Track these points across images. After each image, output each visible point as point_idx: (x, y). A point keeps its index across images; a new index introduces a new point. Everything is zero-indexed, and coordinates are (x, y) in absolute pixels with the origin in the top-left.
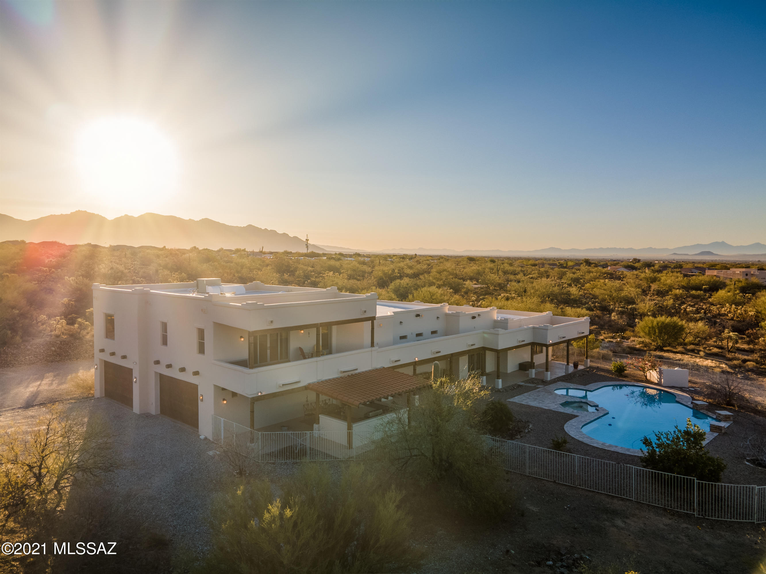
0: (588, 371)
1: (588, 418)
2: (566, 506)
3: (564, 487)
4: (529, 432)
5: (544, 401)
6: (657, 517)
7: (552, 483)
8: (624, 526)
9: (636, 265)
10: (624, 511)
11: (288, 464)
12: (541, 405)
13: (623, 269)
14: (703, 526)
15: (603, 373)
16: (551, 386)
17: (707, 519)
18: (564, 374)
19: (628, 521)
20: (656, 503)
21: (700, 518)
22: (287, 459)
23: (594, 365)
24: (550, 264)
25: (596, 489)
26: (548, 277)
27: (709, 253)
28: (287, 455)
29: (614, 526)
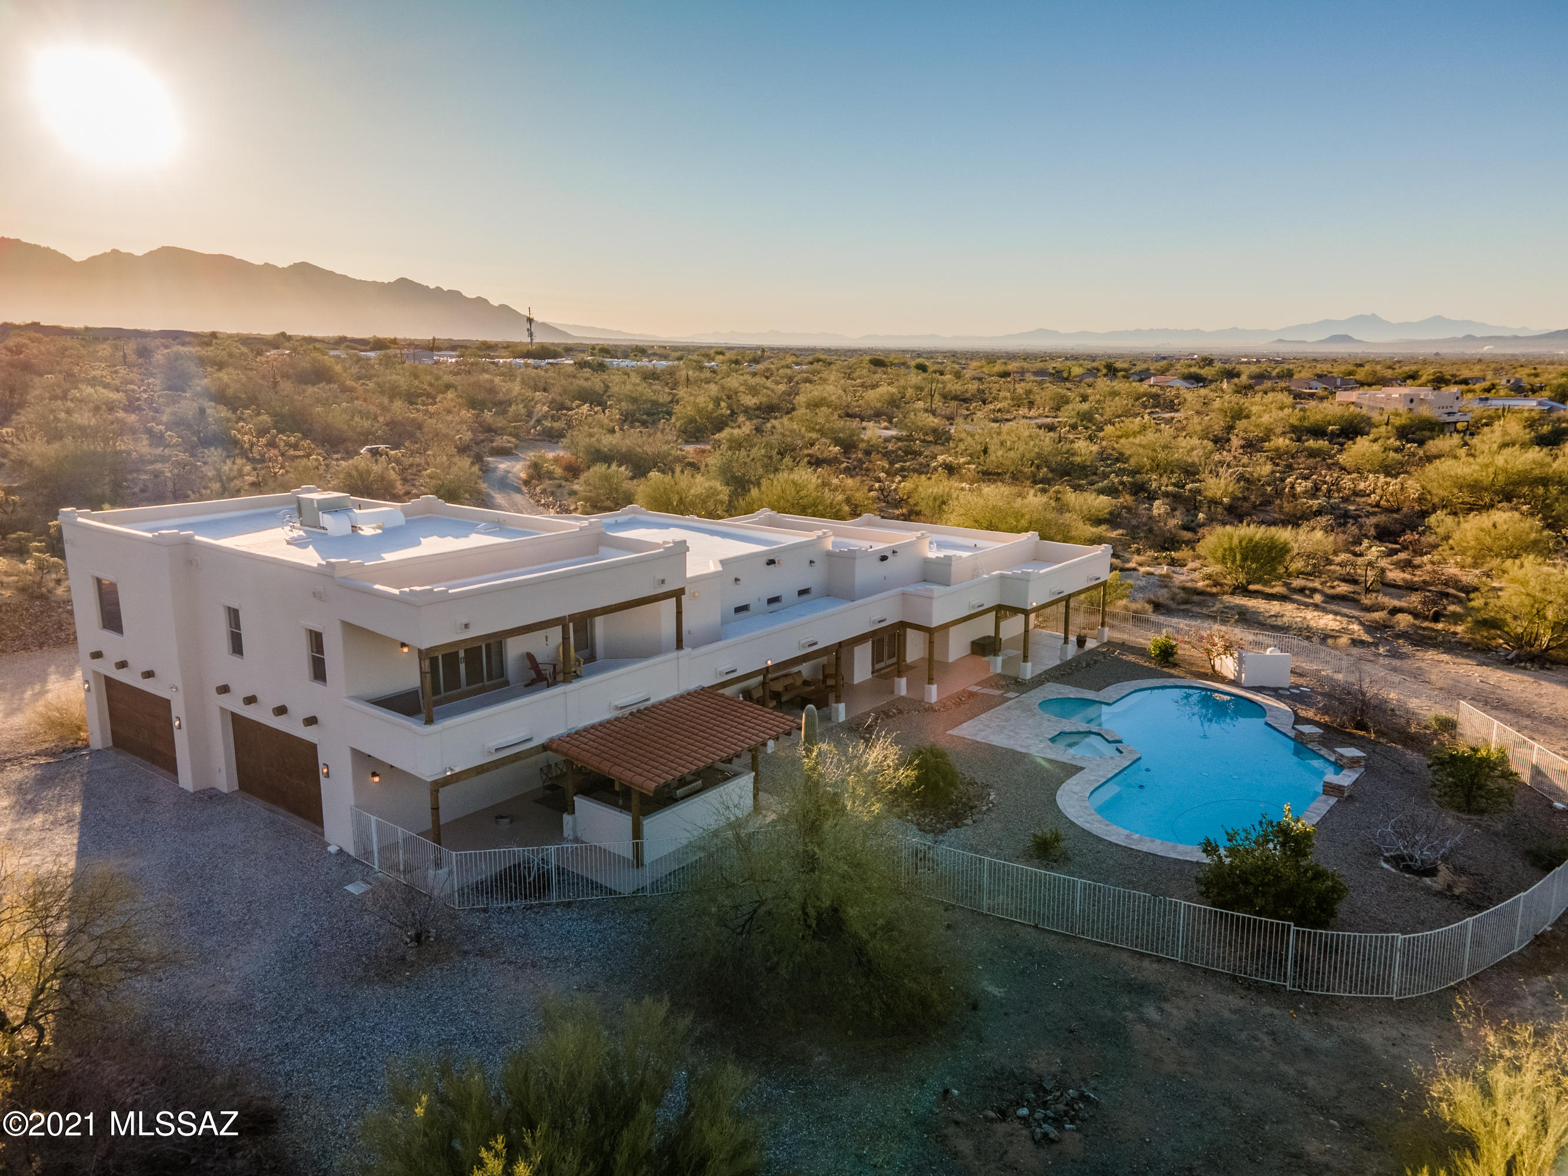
0: (1103, 653)
1: (1101, 773)
2: (1056, 981)
3: (1053, 937)
4: (989, 809)
5: (1017, 733)
6: (1219, 996)
7: (1030, 930)
8: (1159, 1018)
9: (1206, 372)
10: (1161, 984)
11: (514, 911)
12: (1012, 742)
13: (1179, 383)
14: (1300, 1009)
15: (1131, 658)
16: (1032, 693)
17: (1308, 994)
18: (1058, 662)
19: (1167, 1006)
20: (1218, 966)
21: (1296, 993)
22: (511, 900)
23: (1118, 636)
24: (1036, 373)
25: (1112, 940)
26: (1031, 404)
27: (1346, 339)
28: (511, 887)
29: (1142, 1019)
